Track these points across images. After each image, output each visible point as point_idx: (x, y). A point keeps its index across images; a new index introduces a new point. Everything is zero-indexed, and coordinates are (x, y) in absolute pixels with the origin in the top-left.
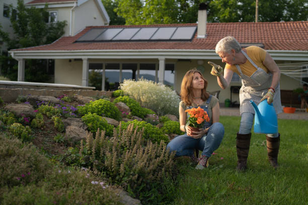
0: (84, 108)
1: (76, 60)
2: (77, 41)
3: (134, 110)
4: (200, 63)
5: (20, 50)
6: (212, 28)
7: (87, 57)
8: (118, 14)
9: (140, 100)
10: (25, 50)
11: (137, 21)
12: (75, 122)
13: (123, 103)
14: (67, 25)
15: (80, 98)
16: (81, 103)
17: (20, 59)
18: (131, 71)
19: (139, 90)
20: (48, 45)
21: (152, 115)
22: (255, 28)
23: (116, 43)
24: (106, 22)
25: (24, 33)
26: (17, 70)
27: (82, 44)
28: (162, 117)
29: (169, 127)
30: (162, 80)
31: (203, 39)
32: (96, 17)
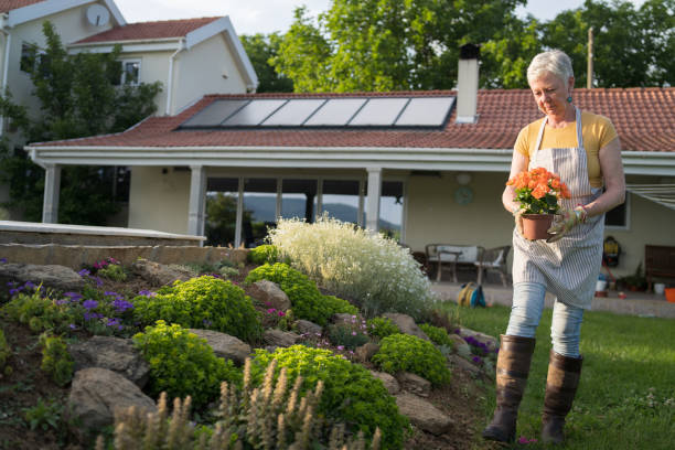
0: (153, 303)
1: (177, 169)
2: (181, 127)
3: (300, 302)
4: (464, 180)
5: (50, 145)
6: (489, 101)
7: (201, 163)
8: (277, 70)
9: (318, 274)
10: (61, 145)
11: (318, 86)
12: (112, 354)
13: (271, 284)
14: (161, 90)
15: (153, 268)
16: (154, 283)
17: (49, 166)
18: (303, 197)
19: (317, 247)
20: (118, 134)
21: (350, 318)
22: (591, 102)
23: (269, 131)
24: (249, 86)
25: (62, 108)
26: (42, 192)
27: (193, 132)
28: (377, 319)
29: (395, 354)
30: (375, 218)
31: (470, 126)
32: (227, 75)
